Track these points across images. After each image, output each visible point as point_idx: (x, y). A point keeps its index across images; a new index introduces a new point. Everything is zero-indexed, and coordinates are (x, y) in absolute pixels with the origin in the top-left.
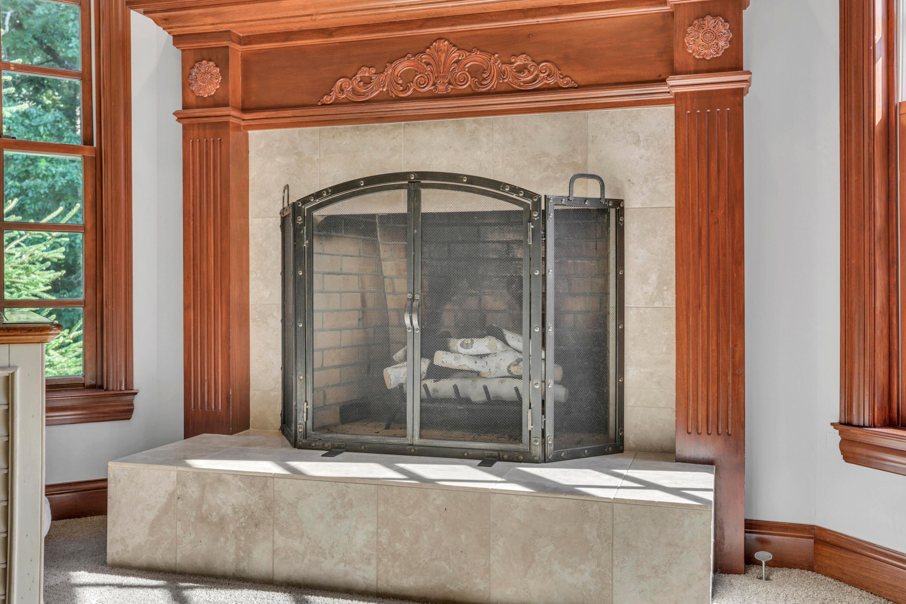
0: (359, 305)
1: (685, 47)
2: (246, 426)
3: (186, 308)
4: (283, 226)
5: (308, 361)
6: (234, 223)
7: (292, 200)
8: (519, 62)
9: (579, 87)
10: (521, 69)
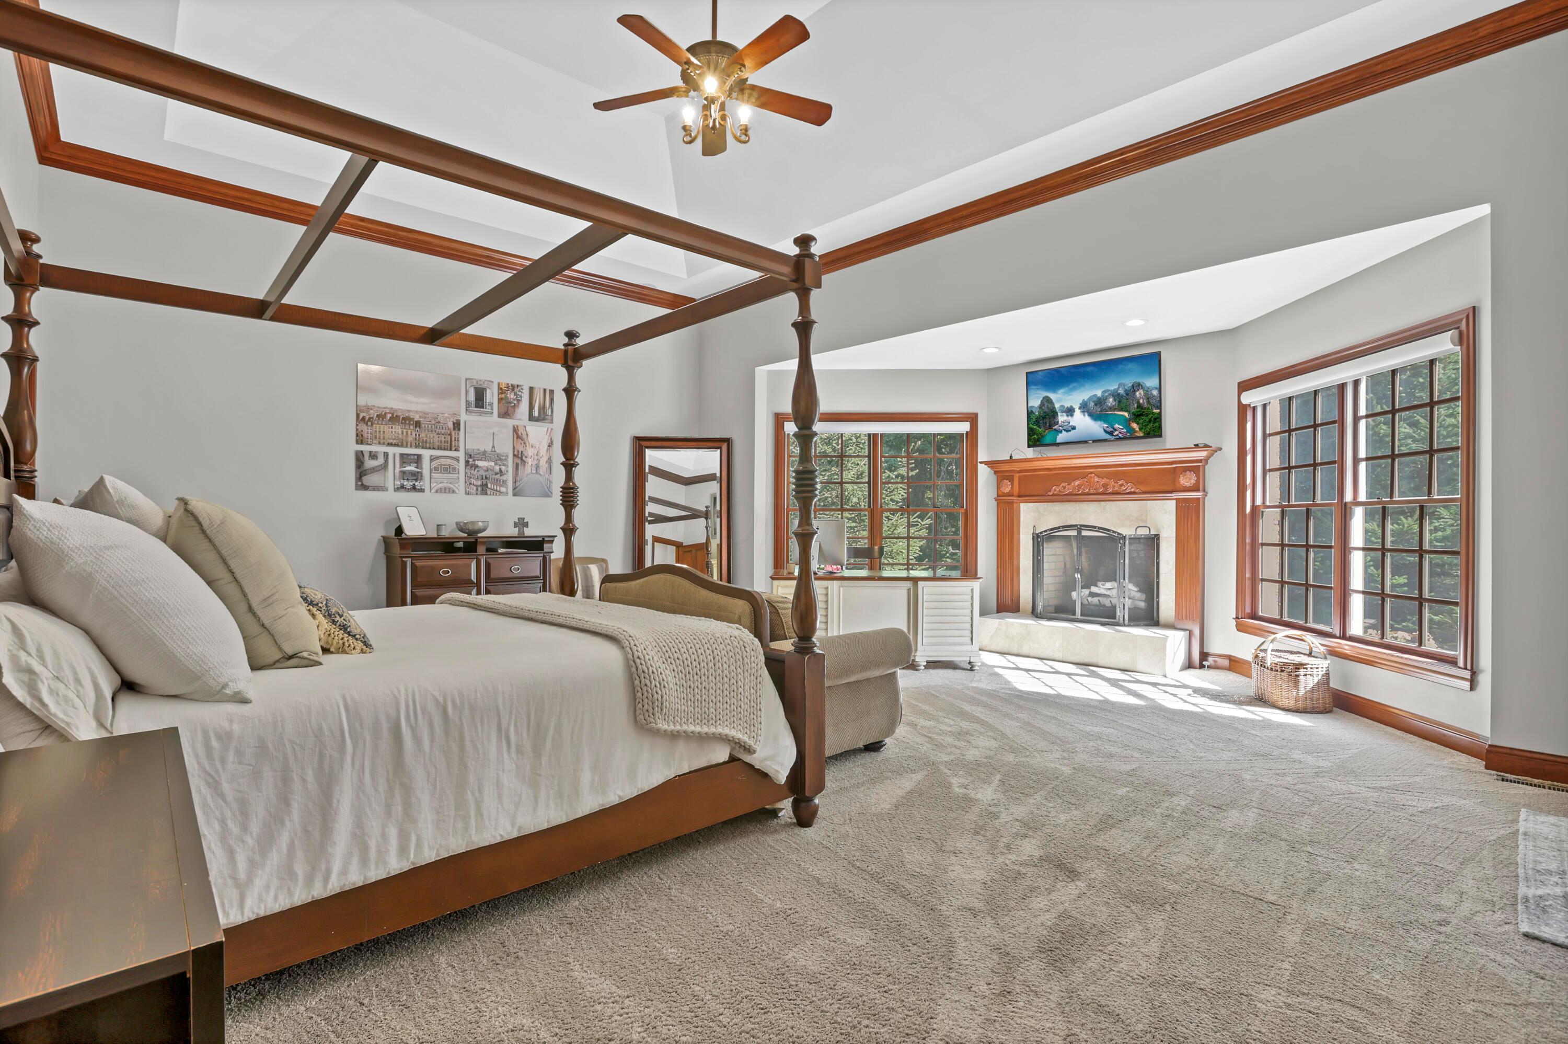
0: (1063, 567)
1: (1179, 482)
2: (1019, 611)
3: (998, 567)
4: (1033, 539)
5: (1042, 588)
6: (1015, 536)
7: (1037, 532)
8: (1120, 482)
9: (1143, 493)
10: (1122, 485)
